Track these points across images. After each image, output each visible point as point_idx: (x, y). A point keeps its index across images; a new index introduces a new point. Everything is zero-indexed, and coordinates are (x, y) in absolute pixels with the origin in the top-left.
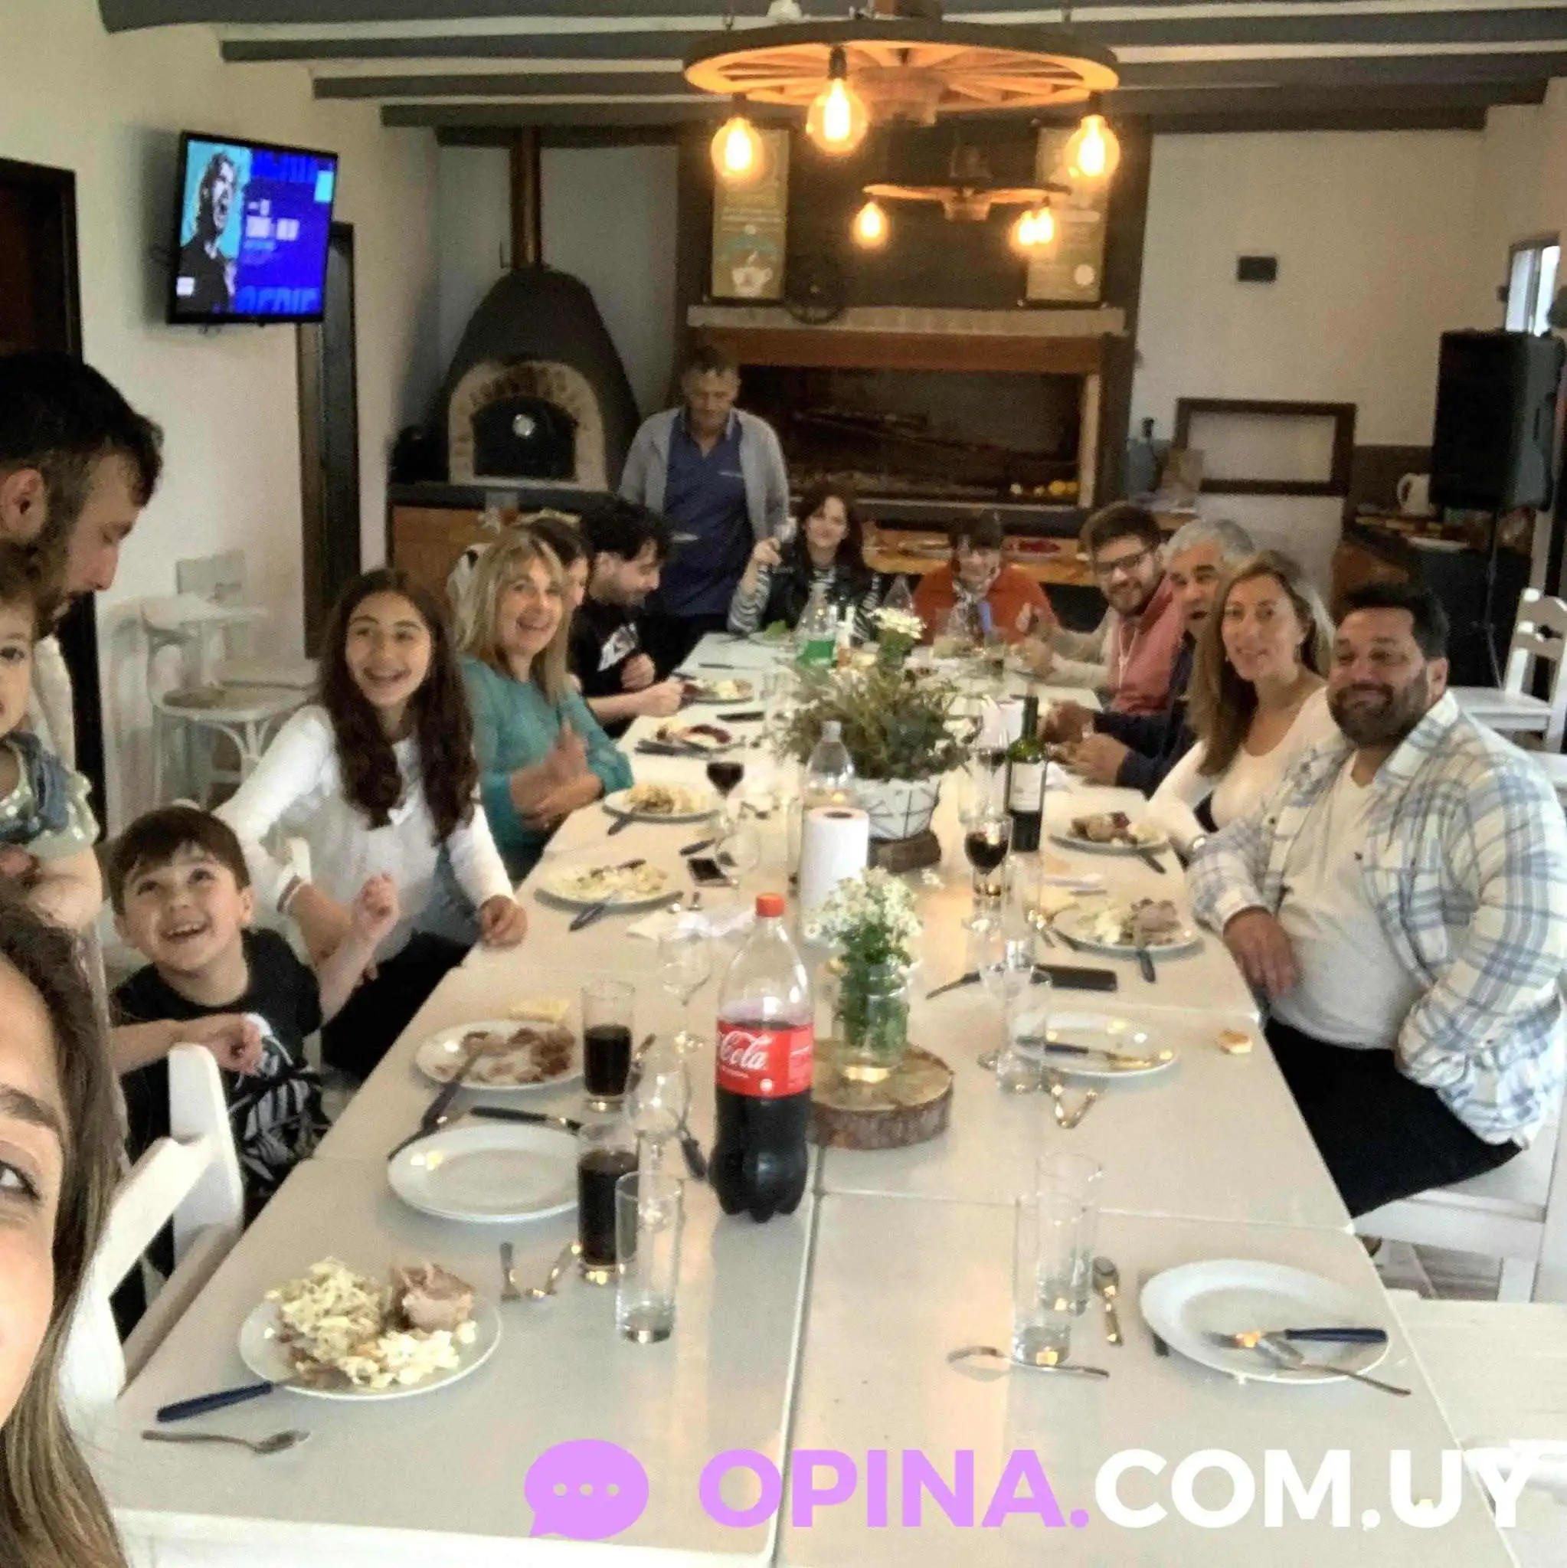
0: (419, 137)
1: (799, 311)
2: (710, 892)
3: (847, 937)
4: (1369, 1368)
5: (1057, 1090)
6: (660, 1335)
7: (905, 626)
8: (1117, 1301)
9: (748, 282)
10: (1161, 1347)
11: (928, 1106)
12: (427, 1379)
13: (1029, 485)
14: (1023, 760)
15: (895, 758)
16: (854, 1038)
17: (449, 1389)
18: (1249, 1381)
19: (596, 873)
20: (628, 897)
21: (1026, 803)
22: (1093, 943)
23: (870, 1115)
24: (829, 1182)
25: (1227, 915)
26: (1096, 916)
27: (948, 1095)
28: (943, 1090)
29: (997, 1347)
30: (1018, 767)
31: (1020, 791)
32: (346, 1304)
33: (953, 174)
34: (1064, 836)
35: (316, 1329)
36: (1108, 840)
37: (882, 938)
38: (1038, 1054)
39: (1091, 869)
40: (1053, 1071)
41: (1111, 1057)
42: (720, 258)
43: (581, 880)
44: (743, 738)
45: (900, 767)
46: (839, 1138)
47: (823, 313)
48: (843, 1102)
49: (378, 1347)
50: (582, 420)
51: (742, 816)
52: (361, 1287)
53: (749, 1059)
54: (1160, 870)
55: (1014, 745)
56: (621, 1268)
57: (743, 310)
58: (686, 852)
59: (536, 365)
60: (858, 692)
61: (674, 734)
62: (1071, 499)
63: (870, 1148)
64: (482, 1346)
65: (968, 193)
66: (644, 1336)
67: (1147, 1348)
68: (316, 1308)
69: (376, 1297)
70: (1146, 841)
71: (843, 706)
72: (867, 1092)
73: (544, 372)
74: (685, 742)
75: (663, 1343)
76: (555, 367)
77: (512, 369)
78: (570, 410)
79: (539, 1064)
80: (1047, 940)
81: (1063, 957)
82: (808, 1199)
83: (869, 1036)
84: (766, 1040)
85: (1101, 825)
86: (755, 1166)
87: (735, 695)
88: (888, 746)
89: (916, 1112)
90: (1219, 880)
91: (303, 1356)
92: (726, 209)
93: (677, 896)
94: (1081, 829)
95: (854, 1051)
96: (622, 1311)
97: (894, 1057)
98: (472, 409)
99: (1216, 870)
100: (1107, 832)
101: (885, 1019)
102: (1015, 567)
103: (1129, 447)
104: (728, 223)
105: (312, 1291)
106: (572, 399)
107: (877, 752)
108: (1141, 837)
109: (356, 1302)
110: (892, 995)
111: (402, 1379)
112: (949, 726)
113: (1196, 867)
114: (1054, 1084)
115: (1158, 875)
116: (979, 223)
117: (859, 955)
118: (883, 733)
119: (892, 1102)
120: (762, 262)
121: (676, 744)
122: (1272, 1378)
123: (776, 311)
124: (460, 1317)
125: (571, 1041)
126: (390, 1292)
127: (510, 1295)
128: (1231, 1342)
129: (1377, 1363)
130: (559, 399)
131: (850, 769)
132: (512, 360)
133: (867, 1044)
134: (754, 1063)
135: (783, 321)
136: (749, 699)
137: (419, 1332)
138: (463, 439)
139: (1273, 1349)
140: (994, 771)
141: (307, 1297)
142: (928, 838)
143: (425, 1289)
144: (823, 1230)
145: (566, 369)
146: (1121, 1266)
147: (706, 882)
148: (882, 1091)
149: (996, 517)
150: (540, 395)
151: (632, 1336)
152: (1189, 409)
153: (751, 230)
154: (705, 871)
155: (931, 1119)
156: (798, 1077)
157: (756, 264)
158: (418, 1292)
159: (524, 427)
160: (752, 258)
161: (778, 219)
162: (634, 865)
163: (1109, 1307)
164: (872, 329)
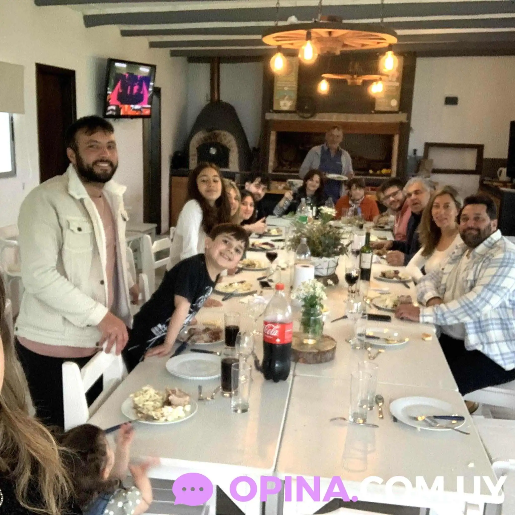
0: (182, 60)
1: (301, 114)
2: (266, 291)
3: (304, 300)
4: (458, 427)
5: (369, 349)
6: (244, 411)
7: (330, 212)
8: (383, 408)
9: (285, 105)
10: (395, 420)
11: (328, 351)
12: (175, 419)
13: (375, 170)
14: (365, 252)
15: (324, 250)
16: (306, 331)
17: (182, 422)
18: (421, 429)
19: (231, 285)
20: (241, 291)
21: (366, 266)
22: (384, 307)
23: (310, 353)
24: (297, 372)
25: (427, 300)
26: (386, 300)
27: (334, 348)
28: (333, 347)
29: (344, 417)
30: (363, 255)
31: (364, 262)
32: (153, 399)
33: (350, 70)
34: (378, 277)
35: (144, 405)
36: (392, 278)
37: (315, 300)
38: (363, 338)
39: (385, 286)
40: (368, 343)
41: (387, 340)
42: (276, 98)
43: (226, 286)
44: (279, 247)
45: (325, 253)
46: (301, 360)
47: (309, 115)
48: (302, 349)
49: (162, 410)
50: (232, 149)
51: (277, 269)
52: (157, 394)
53: (273, 332)
54: (408, 287)
55: (362, 248)
56: (233, 393)
57: (283, 114)
58: (259, 279)
59: (217, 132)
60: (313, 230)
61: (257, 245)
62: (389, 175)
63: (310, 363)
64: (192, 411)
65: (355, 76)
66: (239, 411)
67: (391, 420)
68: (144, 399)
69: (161, 397)
70: (404, 279)
71: (308, 234)
72: (310, 347)
73: (220, 134)
74: (260, 247)
75: (245, 413)
76: (223, 133)
77: (210, 133)
78: (228, 146)
79: (211, 338)
80: (370, 307)
81: (375, 312)
82: (290, 376)
83: (310, 330)
84: (278, 327)
85: (390, 274)
86: (275, 365)
87: (277, 234)
88: (322, 247)
89: (324, 353)
90: (425, 289)
91: (140, 413)
92: (278, 82)
93: (255, 292)
94: (384, 275)
95: (306, 335)
96: (233, 403)
97: (318, 337)
98: (197, 146)
99: (425, 286)
100: (392, 276)
101: (316, 325)
102: (369, 196)
103: (408, 158)
104: (279, 87)
105: (143, 394)
106: (229, 142)
107: (318, 248)
108: (403, 277)
109: (155, 398)
110: (318, 317)
111: (168, 419)
112: (342, 241)
113: (418, 286)
114: (368, 347)
115: (407, 289)
116: (359, 86)
117: (308, 305)
118: (320, 243)
119: (316, 349)
120: (290, 99)
121: (257, 248)
122: (427, 429)
123: (294, 114)
124: (186, 403)
125: (221, 331)
126: (165, 395)
127: (201, 399)
128: (416, 419)
129: (461, 426)
130: (225, 142)
131: (309, 253)
132: (210, 130)
133: (310, 333)
134: (275, 333)
135: (296, 117)
136: (281, 235)
137: (173, 406)
138: (194, 155)
139: (429, 421)
140: (356, 257)
141: (141, 396)
142: (334, 276)
143: (175, 395)
144: (294, 386)
145: (226, 133)
146: (384, 397)
147: (265, 288)
148: (313, 347)
149: (363, 180)
150: (218, 141)
151: (236, 411)
152: (428, 146)
153: (286, 89)
154: (265, 285)
155: (329, 355)
156: (287, 339)
157: (287, 100)
158: (174, 395)
159: (213, 151)
160: (286, 98)
161: (295, 85)
162: (242, 282)
163: (380, 409)
164: (324, 120)
